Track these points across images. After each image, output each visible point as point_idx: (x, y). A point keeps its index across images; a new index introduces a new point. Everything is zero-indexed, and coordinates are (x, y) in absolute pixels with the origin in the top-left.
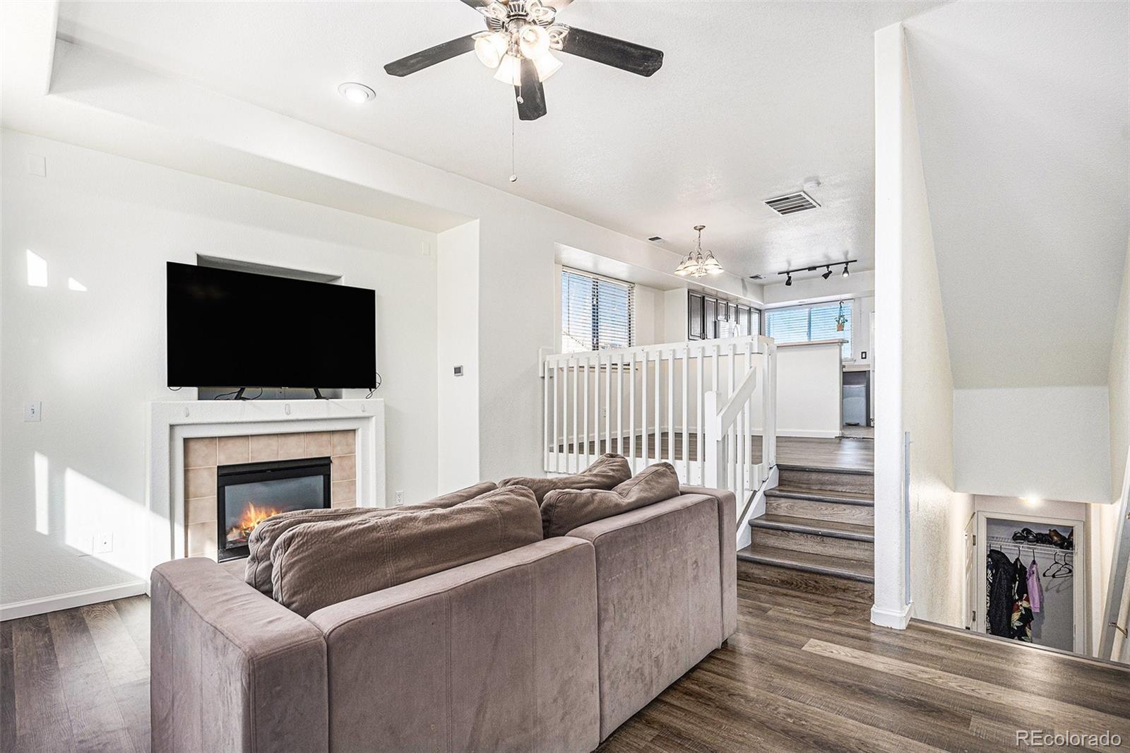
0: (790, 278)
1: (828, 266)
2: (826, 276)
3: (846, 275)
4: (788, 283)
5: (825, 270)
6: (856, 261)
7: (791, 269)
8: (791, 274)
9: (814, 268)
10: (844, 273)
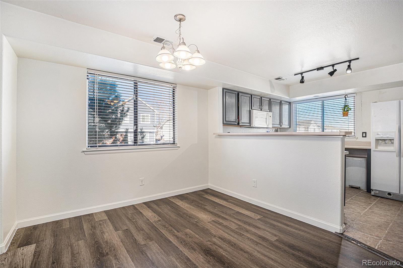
0: (303, 77)
1: (333, 66)
2: (331, 74)
3: (349, 71)
4: (302, 82)
5: (330, 69)
6: (358, 59)
7: (304, 70)
8: (304, 75)
9: (322, 68)
10: (347, 70)
